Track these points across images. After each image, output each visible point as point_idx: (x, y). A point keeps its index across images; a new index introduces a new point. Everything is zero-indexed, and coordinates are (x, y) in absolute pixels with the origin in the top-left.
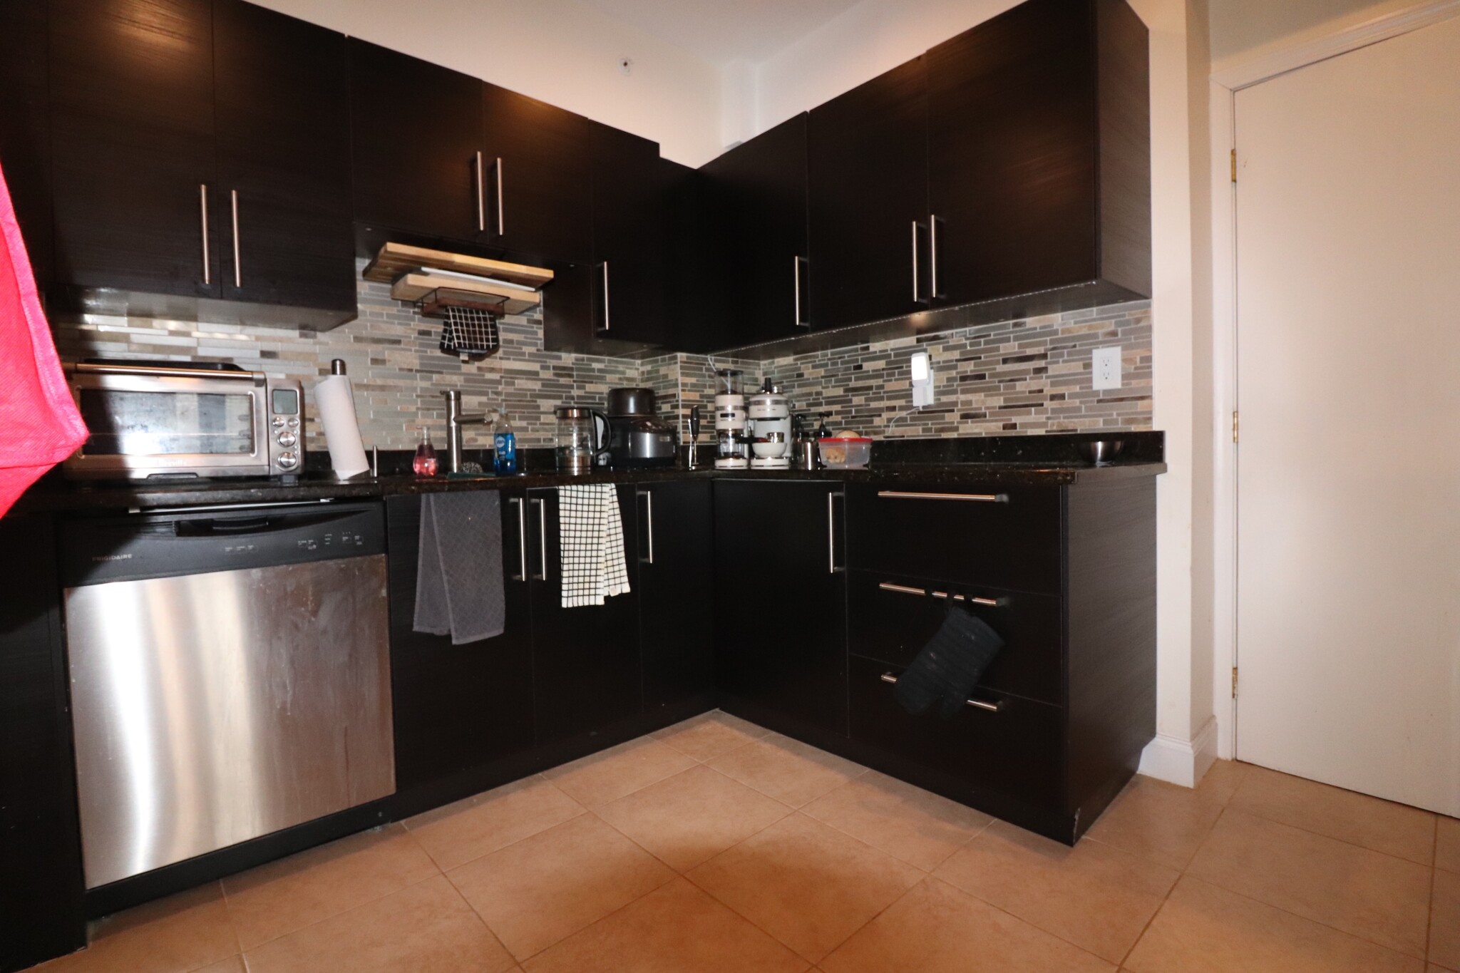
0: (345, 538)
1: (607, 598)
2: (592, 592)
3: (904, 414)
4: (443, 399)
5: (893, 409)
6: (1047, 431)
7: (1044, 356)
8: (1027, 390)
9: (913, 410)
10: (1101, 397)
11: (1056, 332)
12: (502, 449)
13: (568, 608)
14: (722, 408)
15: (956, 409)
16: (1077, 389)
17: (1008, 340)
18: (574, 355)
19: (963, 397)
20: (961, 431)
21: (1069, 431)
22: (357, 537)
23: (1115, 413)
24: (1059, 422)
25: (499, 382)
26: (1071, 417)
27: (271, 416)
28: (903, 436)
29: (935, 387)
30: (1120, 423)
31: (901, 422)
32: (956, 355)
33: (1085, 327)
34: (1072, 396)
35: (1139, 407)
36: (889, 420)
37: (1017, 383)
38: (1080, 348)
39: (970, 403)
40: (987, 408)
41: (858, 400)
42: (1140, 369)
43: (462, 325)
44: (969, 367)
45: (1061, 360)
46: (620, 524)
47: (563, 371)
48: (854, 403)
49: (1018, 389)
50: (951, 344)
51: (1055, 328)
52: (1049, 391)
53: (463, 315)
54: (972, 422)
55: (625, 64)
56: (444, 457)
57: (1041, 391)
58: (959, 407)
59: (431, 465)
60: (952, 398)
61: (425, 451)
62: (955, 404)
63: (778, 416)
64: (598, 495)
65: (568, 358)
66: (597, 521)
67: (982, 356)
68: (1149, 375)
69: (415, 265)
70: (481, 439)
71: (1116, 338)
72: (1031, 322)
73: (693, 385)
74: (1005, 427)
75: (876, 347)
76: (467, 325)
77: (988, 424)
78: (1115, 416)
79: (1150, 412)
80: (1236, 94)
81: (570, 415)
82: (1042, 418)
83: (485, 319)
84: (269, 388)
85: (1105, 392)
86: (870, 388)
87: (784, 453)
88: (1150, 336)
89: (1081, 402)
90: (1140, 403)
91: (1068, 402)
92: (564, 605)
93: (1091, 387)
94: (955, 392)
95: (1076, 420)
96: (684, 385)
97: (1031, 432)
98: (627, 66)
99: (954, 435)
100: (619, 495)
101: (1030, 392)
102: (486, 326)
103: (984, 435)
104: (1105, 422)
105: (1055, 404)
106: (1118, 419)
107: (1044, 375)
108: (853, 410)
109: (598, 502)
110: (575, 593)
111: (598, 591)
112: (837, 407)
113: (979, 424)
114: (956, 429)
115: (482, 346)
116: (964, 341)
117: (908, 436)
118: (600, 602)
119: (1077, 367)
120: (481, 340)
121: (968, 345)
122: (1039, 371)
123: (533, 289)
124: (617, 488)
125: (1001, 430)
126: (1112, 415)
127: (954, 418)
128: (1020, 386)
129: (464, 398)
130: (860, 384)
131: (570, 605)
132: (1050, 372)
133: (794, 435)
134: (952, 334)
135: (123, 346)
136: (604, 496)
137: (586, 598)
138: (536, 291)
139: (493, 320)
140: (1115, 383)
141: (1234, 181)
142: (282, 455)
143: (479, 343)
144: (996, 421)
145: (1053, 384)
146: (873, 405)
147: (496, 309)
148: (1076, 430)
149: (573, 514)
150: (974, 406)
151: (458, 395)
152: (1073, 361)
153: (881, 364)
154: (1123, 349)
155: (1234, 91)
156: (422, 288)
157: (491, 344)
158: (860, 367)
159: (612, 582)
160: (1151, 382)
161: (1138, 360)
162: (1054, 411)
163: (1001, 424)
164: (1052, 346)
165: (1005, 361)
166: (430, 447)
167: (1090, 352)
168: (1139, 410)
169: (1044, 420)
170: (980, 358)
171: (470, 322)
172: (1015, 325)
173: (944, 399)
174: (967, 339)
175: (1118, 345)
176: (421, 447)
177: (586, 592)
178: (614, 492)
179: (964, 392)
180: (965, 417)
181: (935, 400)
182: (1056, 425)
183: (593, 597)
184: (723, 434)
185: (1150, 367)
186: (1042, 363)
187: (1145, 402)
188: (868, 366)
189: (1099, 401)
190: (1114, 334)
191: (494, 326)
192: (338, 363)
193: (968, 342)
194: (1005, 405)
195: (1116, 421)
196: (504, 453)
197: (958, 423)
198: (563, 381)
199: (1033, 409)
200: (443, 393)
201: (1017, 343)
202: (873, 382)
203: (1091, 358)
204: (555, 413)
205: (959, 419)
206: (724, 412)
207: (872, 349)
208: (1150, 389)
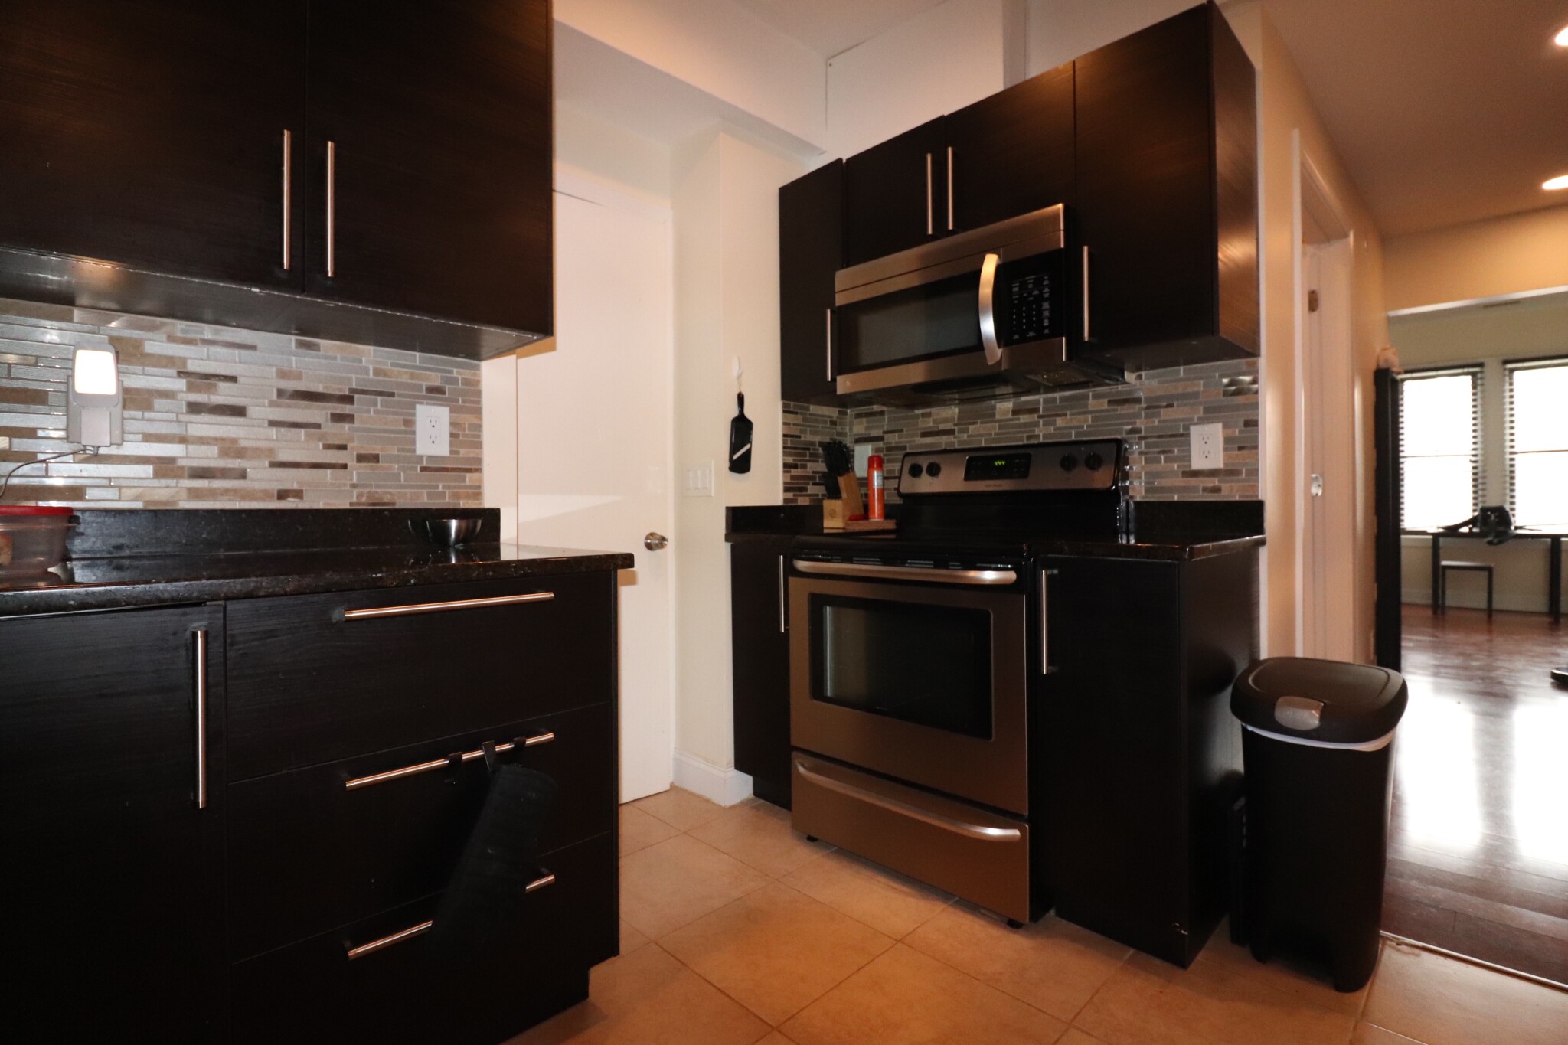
6: (352, 503)
7: (350, 400)
8: (327, 442)
10: (425, 464)
11: (364, 370)
16: (395, 450)
21: (384, 504)
23: (441, 485)
24: (370, 492)
26: (389, 487)
30: (447, 496)
33: (406, 372)
34: (389, 458)
35: (467, 480)
37: (303, 431)
38: (402, 401)
42: (470, 438)
45: (372, 409)
51: (364, 364)
52: (355, 448)
57: (344, 447)
68: (478, 445)
71: (444, 396)
72: (328, 346)
74: (281, 496)
78: (441, 489)
79: (479, 487)
82: (346, 485)
85: (430, 457)
88: (479, 402)
89: (400, 469)
90: (468, 475)
91: (383, 466)
93: (414, 451)
97: (330, 504)
105: (364, 469)
106: (445, 493)
107: (349, 425)
119: (395, 423)
122: (341, 418)
126: (438, 487)
132: (359, 423)
140: (442, 449)
145: (362, 440)
148: (394, 504)
152: (389, 413)
154: (451, 411)
160: (481, 453)
161: (467, 426)
162: (362, 476)
164: (361, 389)
167: (413, 407)
168: (466, 483)
169: (347, 488)
172: (300, 344)
175: (447, 406)
182: (365, 495)
185: (479, 436)
186: (346, 409)
187: (475, 475)
189: (423, 469)
190: (440, 390)
195: (442, 495)
199: (332, 471)
203: (414, 415)
208: (479, 460)
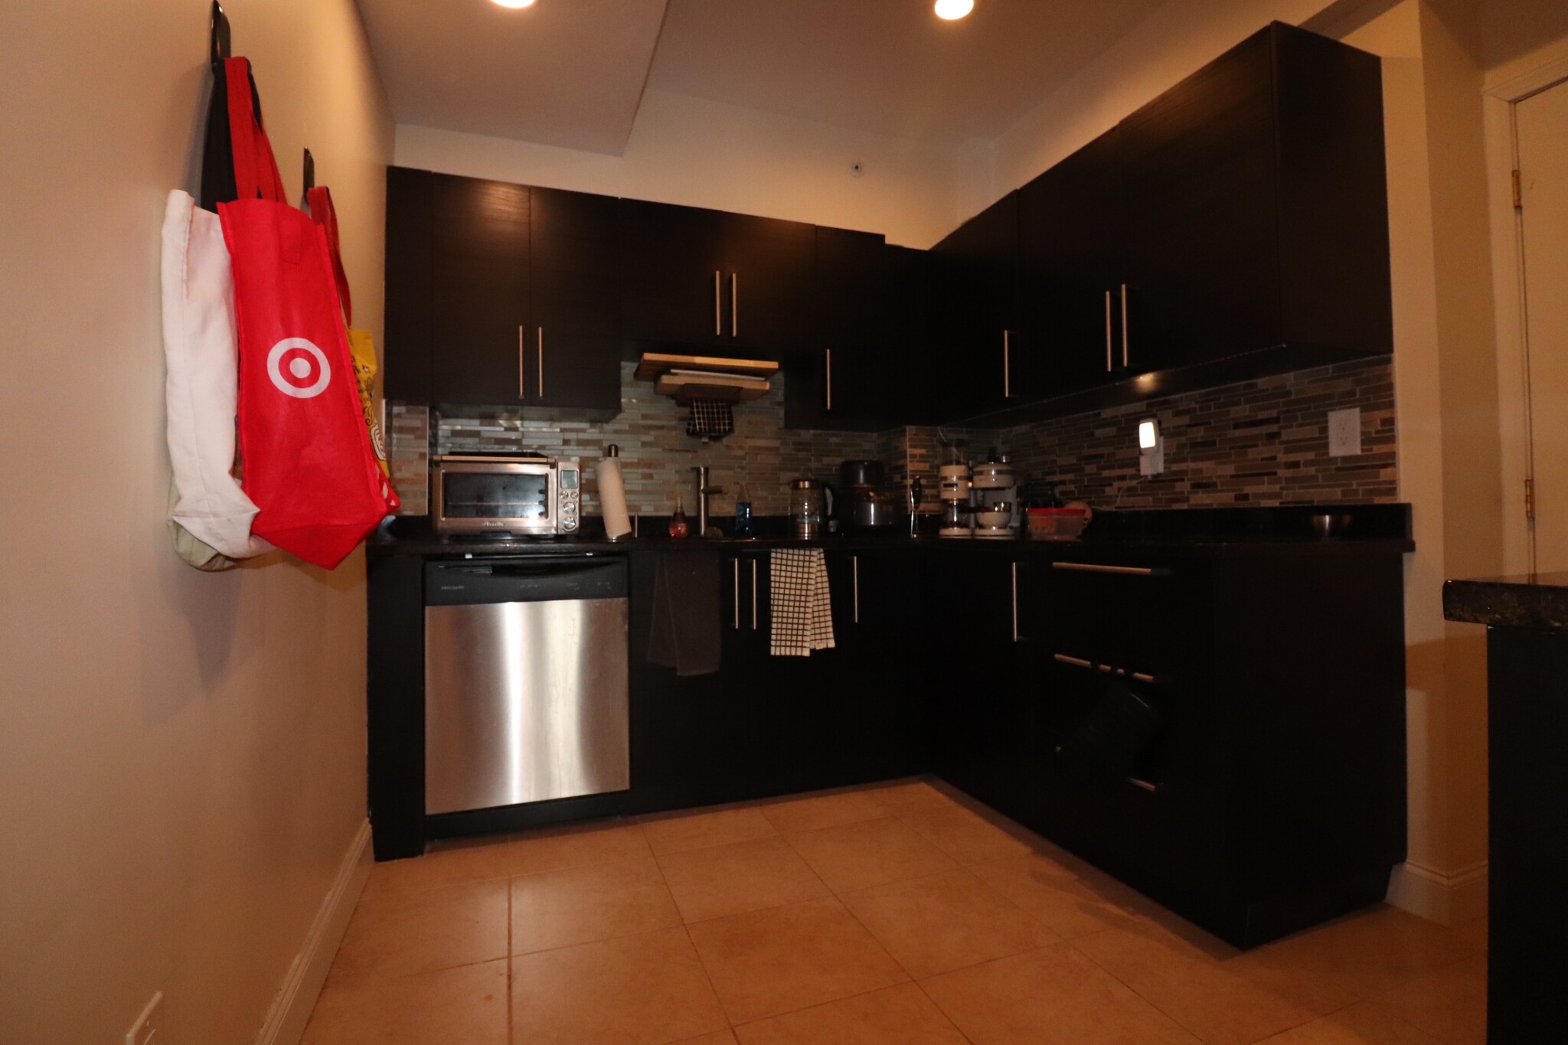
0: (599, 584)
1: (813, 651)
2: (799, 644)
3: (1134, 483)
4: (695, 473)
5: (1123, 478)
6: (1282, 503)
7: (1276, 420)
8: (1260, 457)
9: (1142, 479)
10: (1339, 465)
11: (1288, 393)
12: (740, 516)
13: (775, 656)
14: (945, 478)
15: (1186, 478)
16: (1311, 456)
17: (1238, 403)
18: (812, 432)
19: (1192, 465)
20: (1192, 502)
21: (1305, 502)
22: (608, 583)
23: (1354, 482)
24: (1294, 493)
25: (743, 458)
26: (1306, 487)
27: (560, 490)
28: (1134, 507)
29: (1165, 455)
30: (1362, 495)
31: (1131, 491)
32: (1185, 420)
33: (1320, 386)
34: (1308, 464)
35: (1381, 476)
36: (1119, 489)
37: (1249, 450)
38: (1317, 411)
39: (1200, 471)
40: (1219, 477)
41: (1090, 469)
42: (1382, 434)
43: (703, 413)
44: (1199, 433)
45: (1294, 424)
46: (826, 585)
47: (800, 446)
48: (1087, 472)
49: (1250, 456)
50: (1181, 408)
51: (1287, 389)
52: (1282, 458)
53: (704, 405)
54: (1203, 493)
55: (857, 167)
56: (693, 522)
57: (1274, 458)
58: (1190, 476)
59: (682, 528)
60: (1183, 466)
61: (678, 516)
62: (1185, 472)
63: (1002, 485)
64: (807, 558)
65: (807, 435)
66: (805, 581)
67: (1212, 421)
68: (1392, 439)
69: (666, 368)
70: (725, 508)
71: (1354, 398)
72: (1262, 382)
73: (921, 456)
74: (1237, 498)
75: (1107, 413)
76: (708, 413)
77: (1218, 494)
78: (1354, 486)
79: (1393, 482)
80: (1517, 104)
81: (801, 486)
82: (1276, 488)
83: (723, 407)
84: (560, 469)
85: (1344, 458)
86: (1101, 456)
87: (1008, 522)
88: (1392, 395)
89: (1317, 471)
90: (1384, 471)
91: (1303, 471)
92: (773, 653)
93: (1328, 453)
94: (1184, 460)
95: (1312, 490)
96: (913, 456)
97: (1266, 503)
98: (859, 168)
99: (1185, 506)
100: (826, 558)
101: (1263, 459)
102: (723, 413)
103: (1215, 507)
104: (1344, 493)
105: (1289, 473)
106: (1358, 490)
107: (1277, 441)
108: (1086, 479)
109: (807, 564)
110: (783, 643)
111: (805, 644)
112: (1071, 476)
113: (1211, 494)
114: (1187, 500)
115: (720, 429)
116: (1193, 405)
117: (1138, 507)
118: (806, 653)
119: (1312, 431)
120: (719, 424)
121: (1198, 409)
122: (1272, 436)
123: (762, 379)
124: (825, 552)
125: (1233, 501)
126: (1351, 485)
127: (1184, 487)
128: (1253, 454)
129: (712, 473)
130: (1093, 452)
131: (778, 653)
132: (1284, 438)
133: (1022, 505)
134: (1182, 398)
135: (476, 440)
136: (812, 559)
137: (793, 649)
138: (765, 381)
139: (729, 407)
140: (1354, 448)
141: (1518, 207)
142: (566, 519)
143: (717, 427)
144: (1228, 491)
145: (1287, 451)
146: (1105, 473)
147: (730, 399)
149: (783, 574)
150: (1205, 475)
151: (707, 470)
152: (1307, 424)
153: (1111, 431)
154: (1362, 411)
155: (1515, 101)
156: (673, 385)
157: (727, 428)
158: (1092, 434)
159: (818, 637)
160: (1395, 447)
161: (1379, 422)
162: (1288, 480)
163: (1232, 495)
164: (1285, 409)
165: (1237, 426)
166: (683, 514)
167: (1325, 415)
168: (1381, 479)
169: (1278, 490)
170: (1210, 423)
171: (710, 410)
172: (1247, 386)
173: (1175, 467)
174: (1196, 403)
175: (1356, 407)
176: (676, 514)
177: (794, 644)
178: (822, 556)
179: (1194, 460)
180: (1197, 487)
181: (1165, 468)
182: (1291, 496)
183: (799, 649)
184: (947, 503)
185: (1392, 430)
186: (1274, 428)
187: (1389, 470)
188: (1099, 433)
189: (1338, 469)
190: (1352, 393)
191: (730, 413)
192: (613, 447)
193: (1197, 406)
194: (1236, 473)
195: (1358, 494)
196: (742, 519)
197: (1189, 493)
198: (801, 455)
199: (1266, 478)
200: (693, 469)
201: (1247, 406)
202: (1105, 450)
203: (1327, 422)
204: (789, 484)
205: (1189, 490)
206: (947, 482)
207: (1104, 415)
208: (1392, 455)
